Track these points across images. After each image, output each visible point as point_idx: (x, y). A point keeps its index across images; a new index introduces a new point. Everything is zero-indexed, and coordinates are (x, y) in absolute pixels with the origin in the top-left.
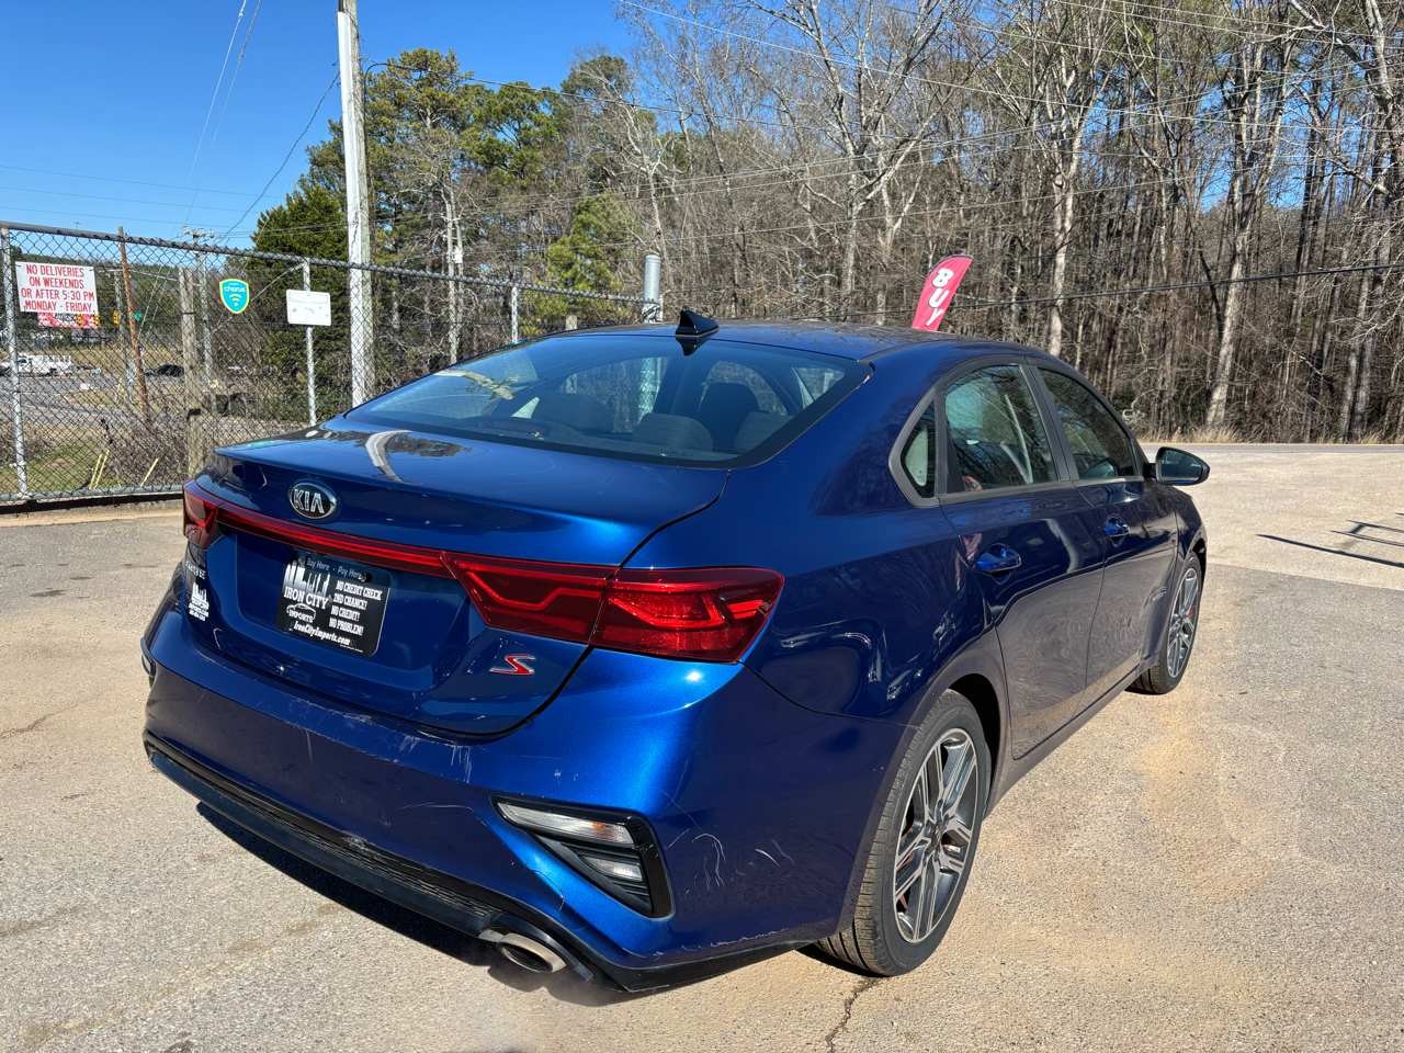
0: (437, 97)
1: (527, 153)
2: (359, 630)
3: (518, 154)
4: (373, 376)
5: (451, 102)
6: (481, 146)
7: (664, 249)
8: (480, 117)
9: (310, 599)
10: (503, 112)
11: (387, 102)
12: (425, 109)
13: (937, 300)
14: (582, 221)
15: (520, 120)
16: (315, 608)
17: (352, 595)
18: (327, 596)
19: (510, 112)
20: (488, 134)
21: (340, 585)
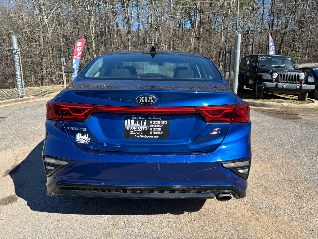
2: (162, 133)
9: (139, 128)
13: (79, 50)
16: (142, 130)
17: (157, 124)
18: (147, 126)
21: (151, 122)
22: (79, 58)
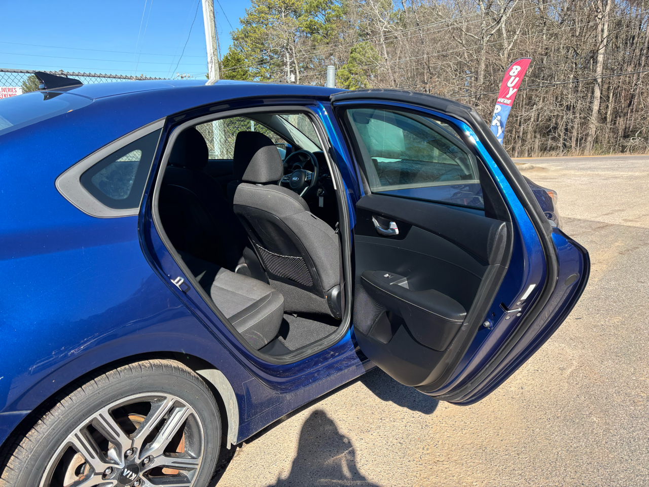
0: (286, 2)
1: (328, 25)
3: (324, 27)
4: (224, 137)
5: (293, 4)
6: (307, 24)
7: (389, 67)
8: (307, 10)
10: (317, 6)
11: (264, 7)
12: (281, 8)
13: (511, 83)
14: (352, 57)
15: (324, 9)
19: (320, 6)
20: (311, 18)
22: (509, 102)
